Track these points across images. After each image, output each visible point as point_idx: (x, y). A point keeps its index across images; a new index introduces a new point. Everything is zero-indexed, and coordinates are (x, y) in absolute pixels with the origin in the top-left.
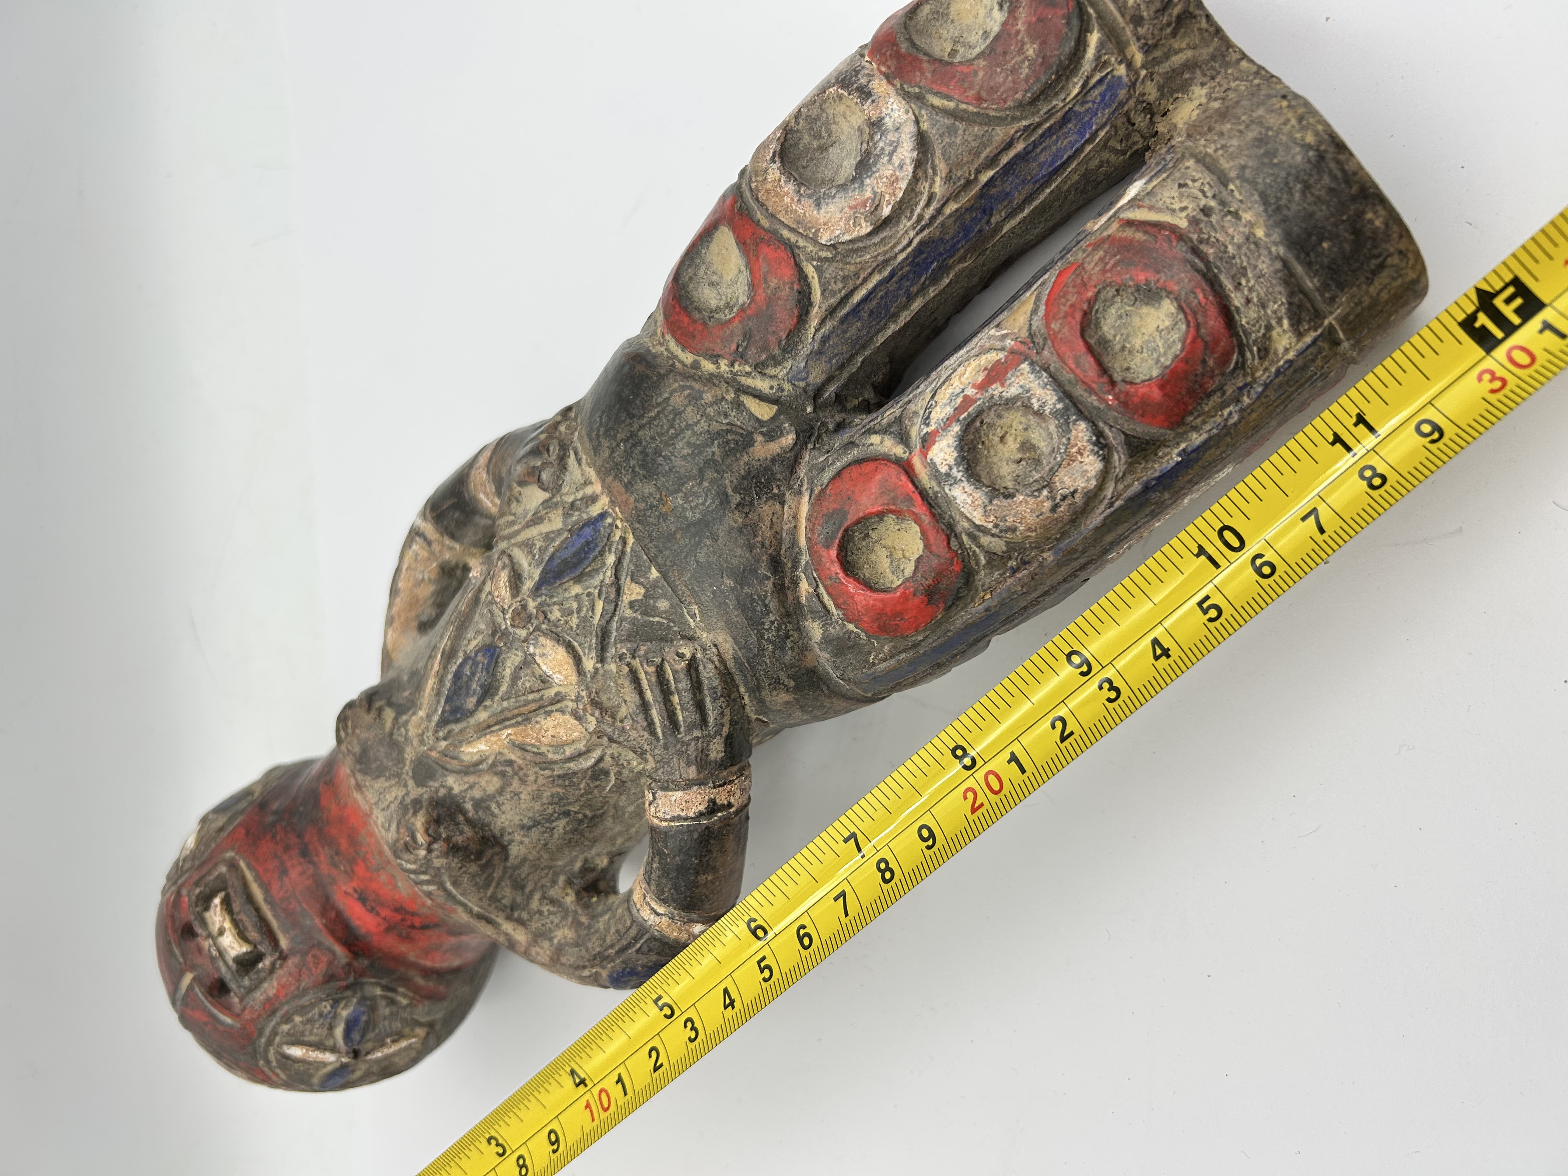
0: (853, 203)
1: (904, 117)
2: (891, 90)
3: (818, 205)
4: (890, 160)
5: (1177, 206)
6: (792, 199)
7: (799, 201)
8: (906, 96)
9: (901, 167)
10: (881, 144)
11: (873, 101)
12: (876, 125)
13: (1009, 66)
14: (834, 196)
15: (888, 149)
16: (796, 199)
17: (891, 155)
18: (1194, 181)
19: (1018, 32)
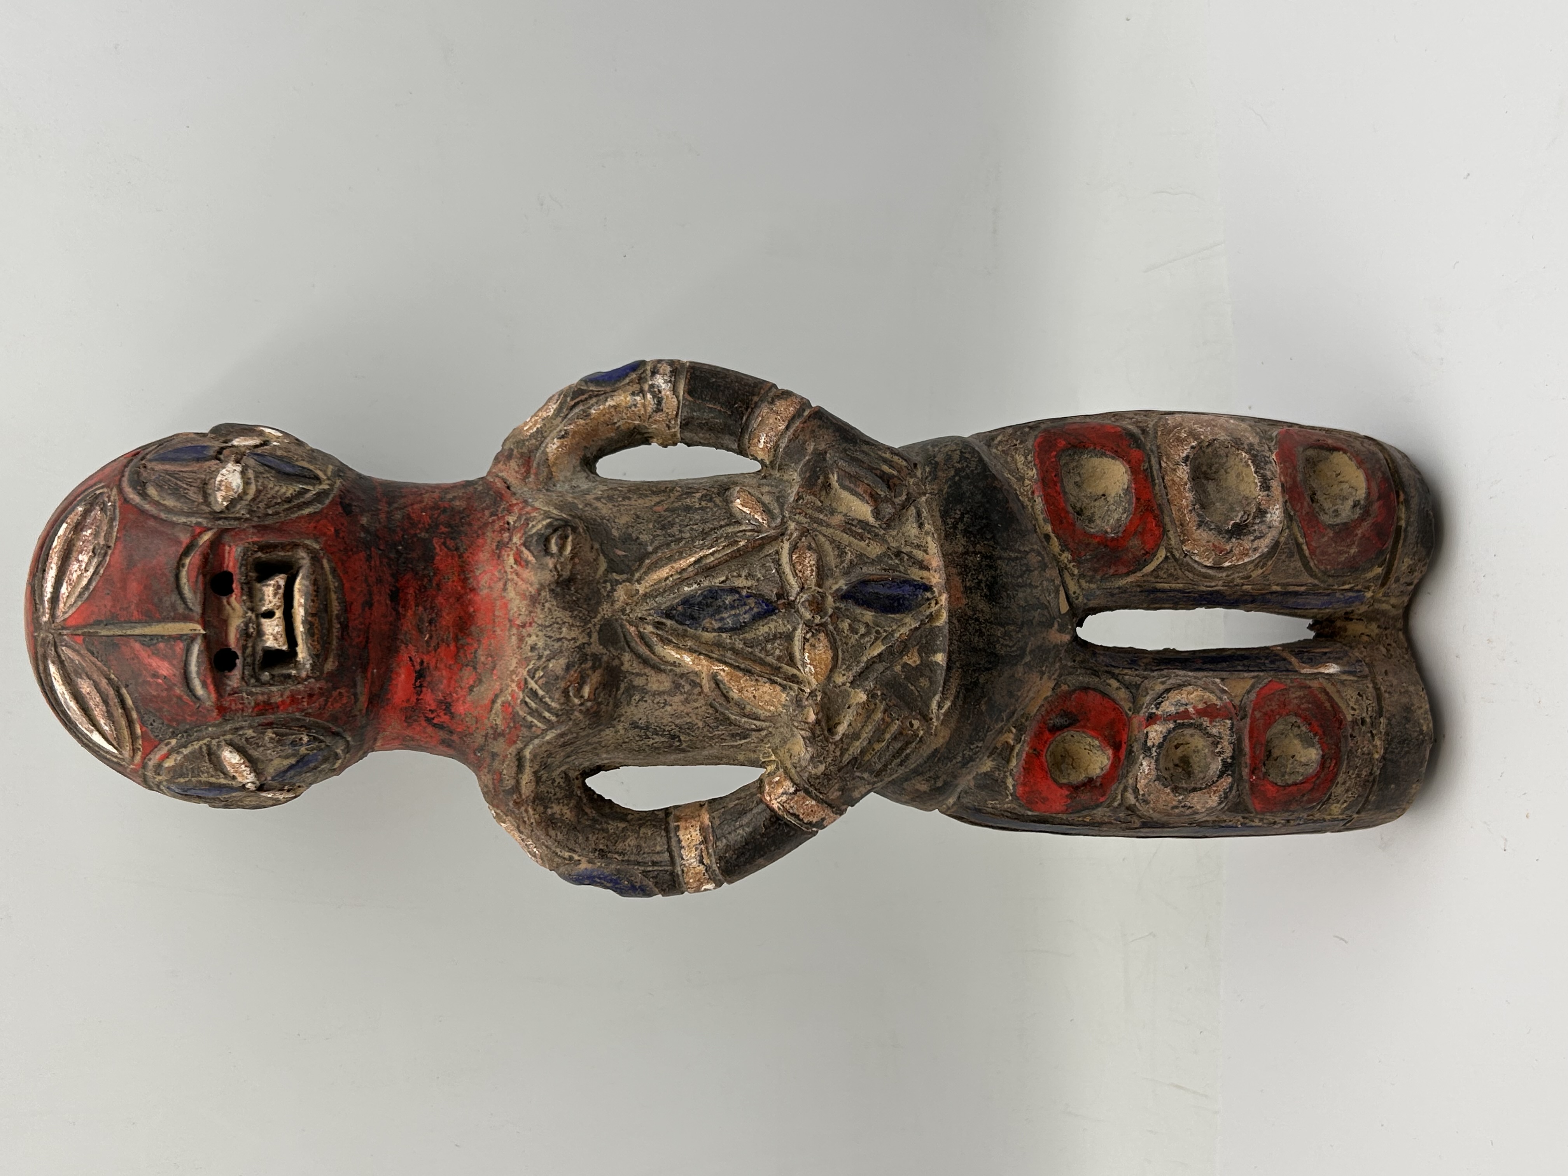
0: (1216, 543)
1: (1277, 524)
2: (1281, 499)
3: (1199, 526)
4: (1253, 541)
5: (1352, 704)
6: (1187, 506)
7: (1191, 511)
8: (1286, 511)
9: (1255, 549)
10: (1256, 527)
11: (1268, 496)
12: (1262, 512)
13: (1339, 548)
14: (1211, 530)
15: (1257, 534)
16: (1190, 508)
17: (1256, 538)
18: (1367, 698)
19: (1357, 535)
